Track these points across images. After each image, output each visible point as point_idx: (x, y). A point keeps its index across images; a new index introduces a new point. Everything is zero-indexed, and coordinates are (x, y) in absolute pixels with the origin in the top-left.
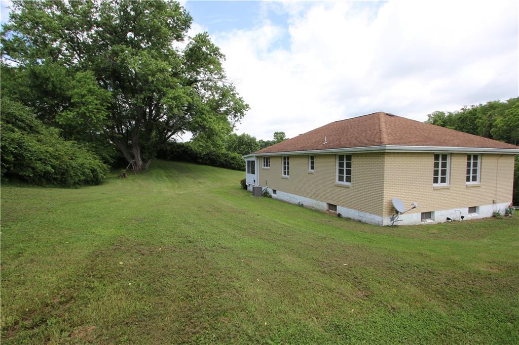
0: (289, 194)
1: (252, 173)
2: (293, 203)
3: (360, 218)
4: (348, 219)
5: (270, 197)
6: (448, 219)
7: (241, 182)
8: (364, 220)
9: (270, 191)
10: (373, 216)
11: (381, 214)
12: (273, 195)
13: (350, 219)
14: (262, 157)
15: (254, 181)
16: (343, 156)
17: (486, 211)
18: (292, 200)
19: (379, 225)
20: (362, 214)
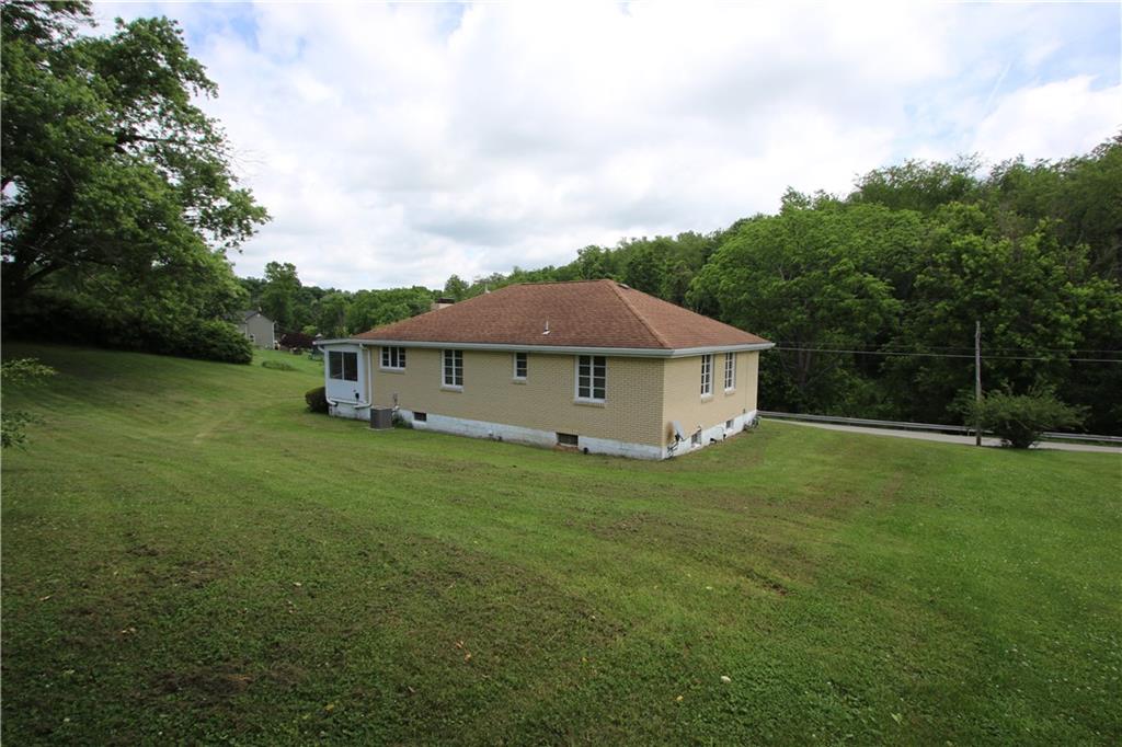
0: (462, 420)
1: (347, 378)
2: (476, 435)
3: (623, 453)
4: (602, 455)
5: (410, 426)
6: (712, 440)
7: (308, 396)
8: (629, 454)
9: (408, 415)
10: (646, 447)
11: (659, 445)
12: (417, 423)
13: (605, 454)
14: (377, 347)
15: (357, 396)
16: (588, 357)
17: (738, 427)
18: (473, 430)
19: (655, 460)
20: (626, 446)
